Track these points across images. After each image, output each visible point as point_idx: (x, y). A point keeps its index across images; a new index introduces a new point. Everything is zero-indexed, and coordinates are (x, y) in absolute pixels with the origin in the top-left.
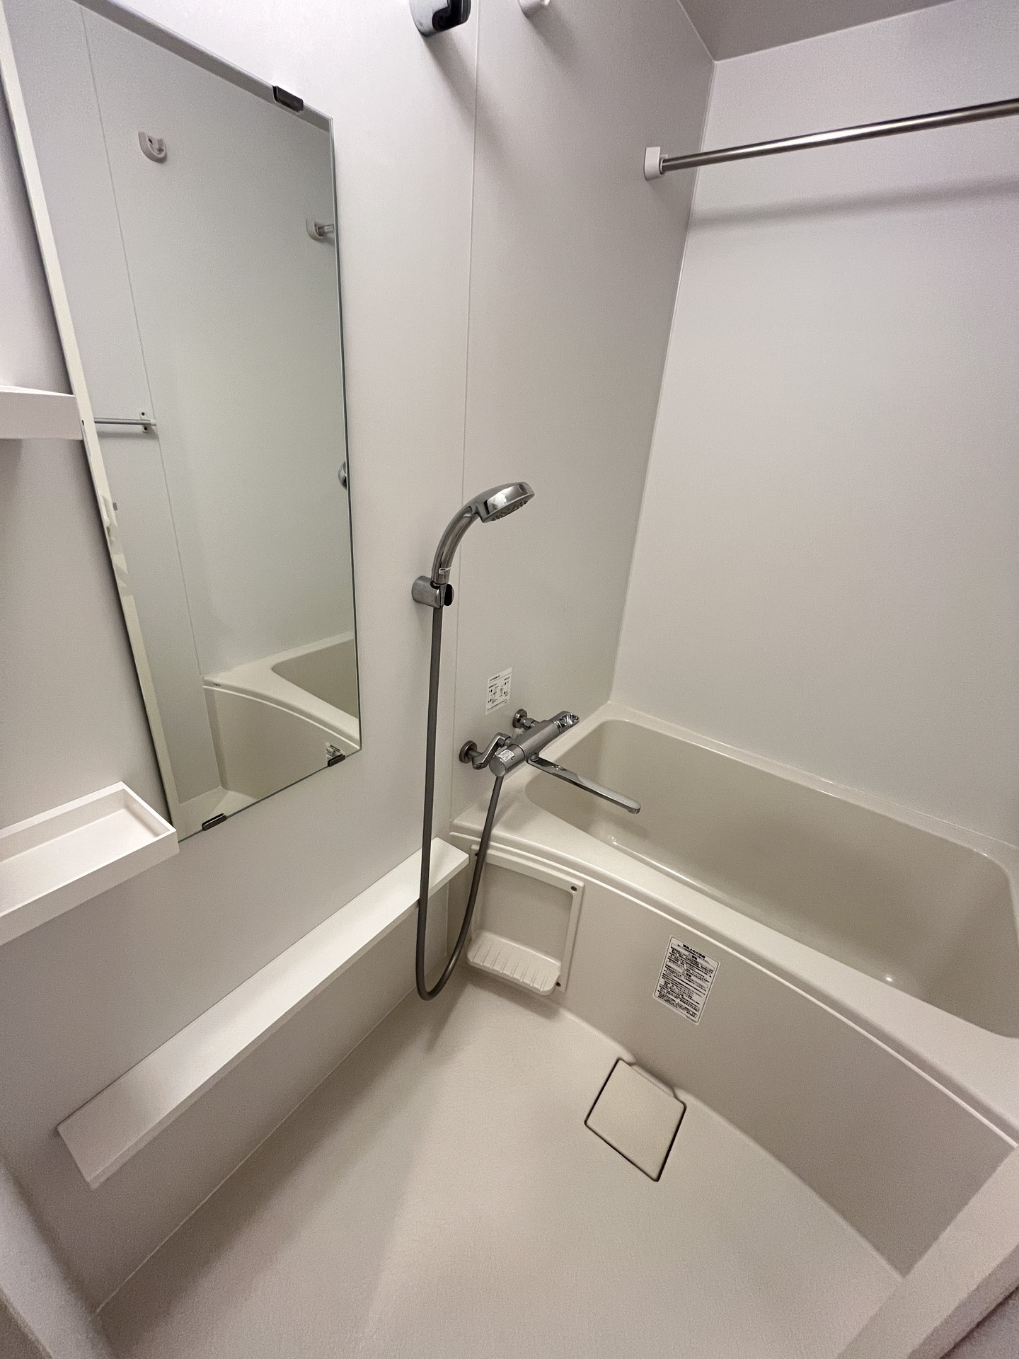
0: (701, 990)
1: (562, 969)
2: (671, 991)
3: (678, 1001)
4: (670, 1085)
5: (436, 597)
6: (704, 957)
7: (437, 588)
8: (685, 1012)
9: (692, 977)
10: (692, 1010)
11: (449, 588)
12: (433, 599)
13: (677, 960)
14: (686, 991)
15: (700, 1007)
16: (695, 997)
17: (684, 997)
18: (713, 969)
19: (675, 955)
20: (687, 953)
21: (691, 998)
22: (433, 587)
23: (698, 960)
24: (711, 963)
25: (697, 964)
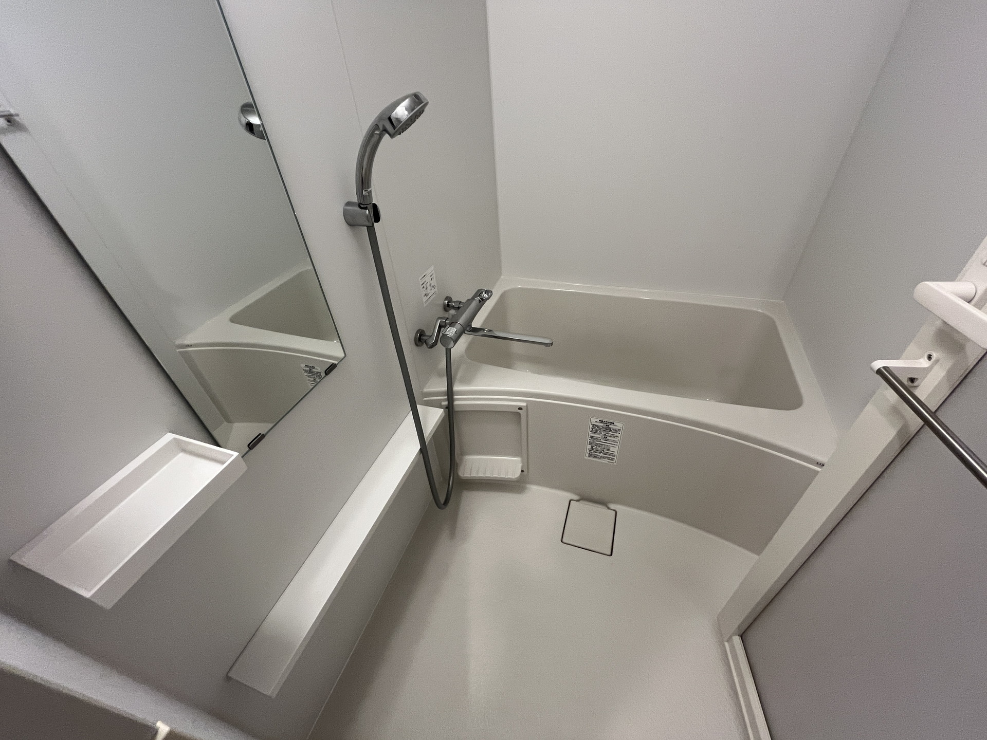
0: (614, 443)
1: (522, 462)
2: (596, 450)
3: (601, 455)
4: (603, 503)
5: (367, 217)
6: (613, 423)
7: (366, 208)
8: (607, 460)
9: (608, 438)
10: (610, 456)
11: (375, 206)
12: (365, 219)
13: (596, 431)
14: (606, 447)
15: (616, 453)
16: (612, 449)
17: (605, 451)
18: (620, 428)
19: (595, 429)
20: (602, 424)
21: (609, 450)
22: (362, 208)
23: (610, 426)
24: (619, 425)
25: (610, 429)
